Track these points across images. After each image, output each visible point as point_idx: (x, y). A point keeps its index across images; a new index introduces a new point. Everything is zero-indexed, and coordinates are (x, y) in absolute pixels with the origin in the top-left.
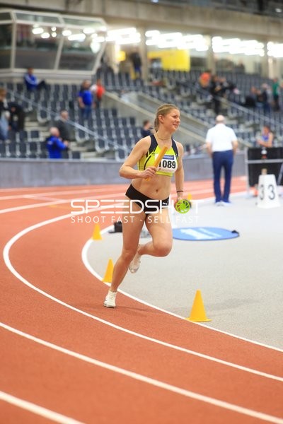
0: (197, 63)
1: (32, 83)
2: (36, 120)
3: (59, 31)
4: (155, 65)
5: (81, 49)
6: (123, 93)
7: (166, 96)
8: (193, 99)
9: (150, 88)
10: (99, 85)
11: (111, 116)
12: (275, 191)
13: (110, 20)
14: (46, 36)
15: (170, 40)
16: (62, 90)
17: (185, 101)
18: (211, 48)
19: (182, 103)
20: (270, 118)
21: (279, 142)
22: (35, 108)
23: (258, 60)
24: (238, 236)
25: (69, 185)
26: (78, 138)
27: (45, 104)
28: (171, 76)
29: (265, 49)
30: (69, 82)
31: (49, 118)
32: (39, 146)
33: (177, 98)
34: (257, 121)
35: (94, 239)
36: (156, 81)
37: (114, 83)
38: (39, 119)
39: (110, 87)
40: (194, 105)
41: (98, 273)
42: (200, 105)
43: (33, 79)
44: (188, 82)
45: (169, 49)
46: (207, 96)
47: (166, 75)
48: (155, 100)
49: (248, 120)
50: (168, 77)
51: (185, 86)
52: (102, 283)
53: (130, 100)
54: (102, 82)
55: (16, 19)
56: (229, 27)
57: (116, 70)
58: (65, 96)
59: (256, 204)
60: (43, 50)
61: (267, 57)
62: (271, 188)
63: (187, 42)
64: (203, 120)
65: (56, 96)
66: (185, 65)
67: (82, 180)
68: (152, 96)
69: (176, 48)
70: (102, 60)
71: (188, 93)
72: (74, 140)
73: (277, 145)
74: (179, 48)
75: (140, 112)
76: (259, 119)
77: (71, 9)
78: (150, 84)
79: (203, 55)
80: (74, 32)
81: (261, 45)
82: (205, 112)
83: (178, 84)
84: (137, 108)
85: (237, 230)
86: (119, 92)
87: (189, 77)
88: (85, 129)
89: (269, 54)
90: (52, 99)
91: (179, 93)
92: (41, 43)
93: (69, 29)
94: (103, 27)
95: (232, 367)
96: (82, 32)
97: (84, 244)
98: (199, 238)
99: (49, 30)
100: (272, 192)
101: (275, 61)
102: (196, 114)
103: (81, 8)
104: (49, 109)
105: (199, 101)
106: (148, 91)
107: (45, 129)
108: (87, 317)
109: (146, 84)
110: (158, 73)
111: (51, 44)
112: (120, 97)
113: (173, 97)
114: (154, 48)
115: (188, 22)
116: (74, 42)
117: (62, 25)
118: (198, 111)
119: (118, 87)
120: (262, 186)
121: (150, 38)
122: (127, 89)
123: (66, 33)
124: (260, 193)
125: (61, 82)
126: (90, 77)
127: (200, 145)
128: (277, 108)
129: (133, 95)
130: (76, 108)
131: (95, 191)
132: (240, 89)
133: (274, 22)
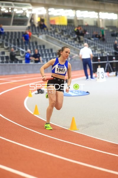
0: (70, 21)
1: (2, 31)
2: (3, 47)
3: (12, 9)
4: (52, 23)
5: (21, 17)
6: (39, 35)
7: (57, 36)
8: (69, 36)
9: (51, 33)
10: (29, 32)
11: (35, 45)
12: (104, 75)
13: (33, 4)
14: (7, 11)
15: (59, 12)
16: (14, 34)
17: (66, 38)
18: (76, 15)
19: (64, 39)
20: (101, 44)
21: (105, 54)
22: (3, 42)
23: (96, 20)
24: (89, 94)
25: (18, 74)
26: (21, 54)
27: (7, 40)
28: (60, 27)
29: (98, 15)
30: (17, 31)
31: (9, 46)
32: (5, 58)
33: (62, 37)
34: (96, 46)
35: (29, 97)
36: (53, 30)
37: (36, 31)
38: (5, 46)
39: (34, 33)
40: (69, 40)
41: (31, 111)
42: (72, 39)
43: (2, 30)
44: (66, 30)
45: (58, 16)
46: (74, 35)
47: (57, 27)
48: (53, 38)
49: (92, 45)
50: (58, 28)
51: (65, 31)
52: (33, 115)
53: (42, 38)
54: (31, 30)
56: (83, 6)
57: (37, 25)
58: (15, 37)
59: (96, 80)
60: (6, 17)
61: (99, 18)
62: (102, 73)
63: (66, 13)
64: (73, 45)
65: (12, 37)
66: (65, 23)
67: (24, 72)
68: (52, 36)
69: (61, 16)
70: (31, 21)
71: (67, 34)
72: (20, 55)
73: (104, 55)
74: (62, 16)
75: (47, 43)
76: (97, 45)
78: (51, 31)
79: (73, 18)
80: (18, 9)
81: (97, 14)
82: (74, 42)
83: (62, 31)
84: (45, 41)
85: (89, 91)
86: (38, 35)
87: (67, 27)
88: (24, 50)
89: (100, 17)
90: (10, 38)
91: (63, 34)
92: (5, 15)
93: (16, 8)
94: (31, 7)
95: (88, 149)
96: (22, 9)
97: (25, 99)
98: (73, 95)
99: (8, 9)
100: (103, 75)
101: (102, 20)
102: (70, 43)
104: (9, 42)
105: (71, 37)
106: (50, 34)
107: (7, 51)
108: (27, 129)
109: (49, 31)
110: (54, 26)
111: (9, 15)
112: (38, 36)
113: (60, 36)
114: (52, 16)
115: (66, 4)
116: (18, 14)
117: (13, 7)
118: (71, 42)
119: (37, 33)
120: (99, 73)
121: (50, 11)
122: (41, 33)
123: (15, 10)
124: (97, 76)
125: (14, 31)
126: (26, 29)
127: (72, 56)
128: (104, 40)
129: (44, 36)
130: (20, 41)
131: (29, 76)
132: (88, 32)
133: (102, 4)
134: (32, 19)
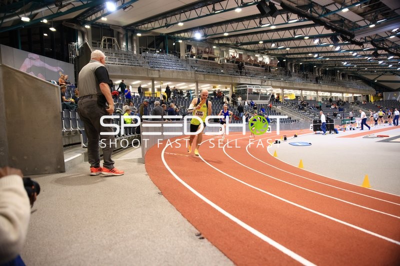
0: (297, 97)
3: (260, 90)
4: (286, 99)
5: (265, 94)
7: (289, 106)
9: (285, 105)
10: (270, 104)
13: (273, 87)
14: (256, 91)
15: (290, 92)
18: (301, 93)
19: (294, 109)
23: (315, 97)
24: (311, 145)
29: (317, 93)
30: (262, 103)
41: (272, 154)
45: (289, 94)
47: (289, 101)
52: (273, 157)
55: (248, 87)
60: (255, 95)
63: (295, 92)
64: (299, 113)
66: (294, 98)
68: (285, 107)
74: (292, 94)
77: (263, 84)
79: (299, 95)
80: (264, 90)
83: (292, 103)
84: (281, 110)
85: (311, 143)
86: (276, 106)
89: (318, 95)
91: (293, 106)
92: (255, 93)
93: (262, 89)
94: (272, 89)
101: (320, 97)
103: (266, 84)
111: (257, 94)
113: (291, 107)
114: (286, 94)
116: (263, 93)
117: (260, 88)
121: (285, 91)
122: (278, 105)
125: (260, 103)
129: (280, 107)
134: (273, 96)
